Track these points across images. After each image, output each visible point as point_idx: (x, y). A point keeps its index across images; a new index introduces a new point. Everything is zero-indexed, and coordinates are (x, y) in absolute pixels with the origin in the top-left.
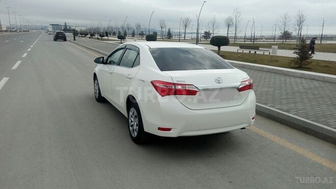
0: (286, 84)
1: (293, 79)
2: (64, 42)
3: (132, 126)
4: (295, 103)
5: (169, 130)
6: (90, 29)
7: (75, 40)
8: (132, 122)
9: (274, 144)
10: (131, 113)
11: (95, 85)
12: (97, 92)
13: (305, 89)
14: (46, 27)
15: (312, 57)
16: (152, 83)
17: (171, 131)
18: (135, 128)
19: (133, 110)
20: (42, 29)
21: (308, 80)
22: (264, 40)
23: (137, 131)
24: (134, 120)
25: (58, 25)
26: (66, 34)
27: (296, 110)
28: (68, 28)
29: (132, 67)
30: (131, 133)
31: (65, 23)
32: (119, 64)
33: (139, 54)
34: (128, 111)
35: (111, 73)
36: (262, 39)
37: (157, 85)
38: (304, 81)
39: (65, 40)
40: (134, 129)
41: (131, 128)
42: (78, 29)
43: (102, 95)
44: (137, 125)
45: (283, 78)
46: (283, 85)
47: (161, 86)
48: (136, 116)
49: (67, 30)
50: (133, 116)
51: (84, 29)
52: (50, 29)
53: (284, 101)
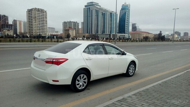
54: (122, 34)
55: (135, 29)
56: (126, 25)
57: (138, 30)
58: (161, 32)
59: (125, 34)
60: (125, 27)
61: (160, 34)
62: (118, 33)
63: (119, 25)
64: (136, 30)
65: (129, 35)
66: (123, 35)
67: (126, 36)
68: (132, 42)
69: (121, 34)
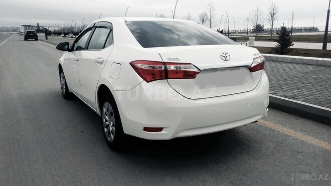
0: (278, 69)
1: (284, 65)
2: (36, 41)
3: (107, 126)
4: (299, 88)
5: (160, 129)
6: (64, 28)
7: (47, 39)
8: (106, 121)
9: (291, 139)
10: (105, 110)
11: (62, 79)
12: (64, 87)
13: (301, 73)
14: (18, 28)
15: (293, 44)
16: (132, 64)
17: (163, 132)
18: (111, 129)
19: (107, 104)
20: (14, 30)
21: (300, 65)
22: (237, 34)
23: (114, 133)
24: (110, 118)
25: (30, 26)
26: (38, 34)
27: (303, 97)
28: (41, 28)
29: (104, 48)
30: (107, 136)
31: (38, 24)
32: (87, 48)
33: (112, 30)
34: (101, 106)
35: (78, 61)
36: (235, 33)
37: (139, 66)
38: (296, 66)
39: (37, 39)
40: (110, 131)
41: (106, 130)
42: (51, 29)
43: (70, 90)
44: (113, 125)
45: (273, 64)
46: (276, 71)
47: (145, 67)
48: (111, 114)
49: (39, 30)
50: (107, 113)
51: (57, 29)
52: (23, 30)
53: (285, 88)
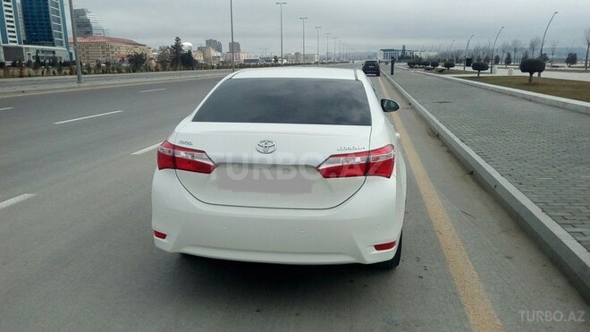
5: (164, 236)
7: (392, 73)
14: (375, 54)
17: (166, 240)
25: (392, 50)
31: (404, 47)
49: (403, 57)
54: (43, 45)
55: (87, 29)
56: (52, 15)
57: (98, 32)
58: (178, 39)
59: (53, 45)
60: (49, 20)
61: (177, 47)
62: (25, 43)
63: (23, 12)
64: (89, 33)
65: (68, 49)
66: (48, 51)
67: (61, 52)
68: (103, 73)
69: (39, 44)
